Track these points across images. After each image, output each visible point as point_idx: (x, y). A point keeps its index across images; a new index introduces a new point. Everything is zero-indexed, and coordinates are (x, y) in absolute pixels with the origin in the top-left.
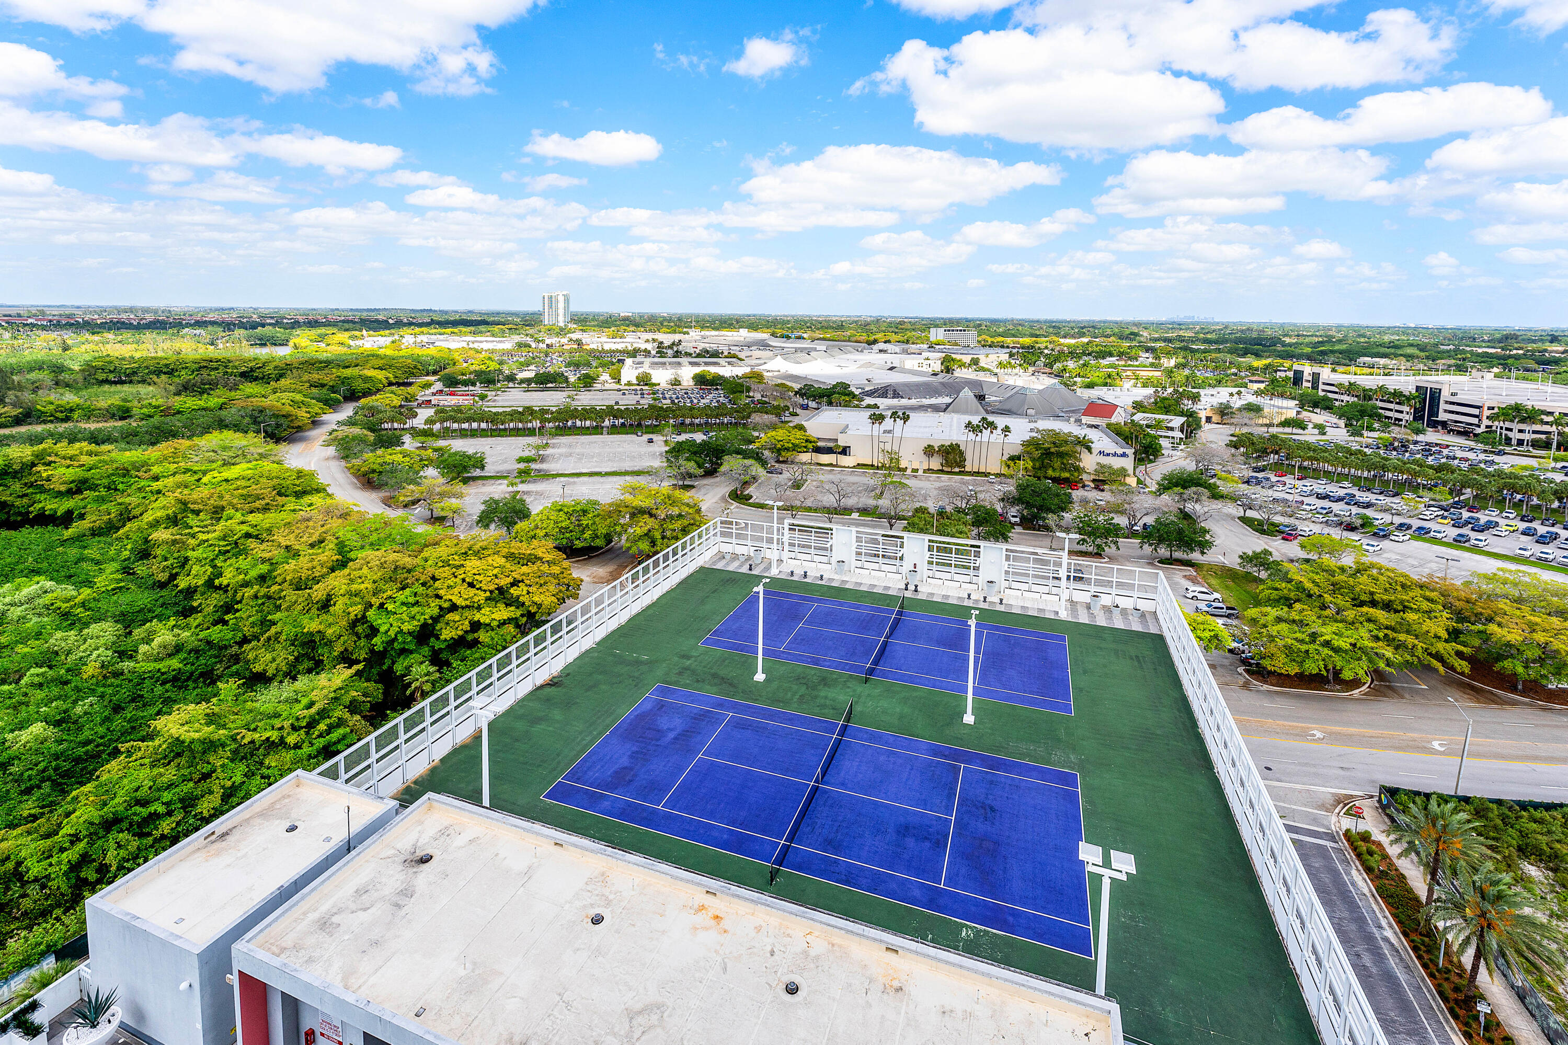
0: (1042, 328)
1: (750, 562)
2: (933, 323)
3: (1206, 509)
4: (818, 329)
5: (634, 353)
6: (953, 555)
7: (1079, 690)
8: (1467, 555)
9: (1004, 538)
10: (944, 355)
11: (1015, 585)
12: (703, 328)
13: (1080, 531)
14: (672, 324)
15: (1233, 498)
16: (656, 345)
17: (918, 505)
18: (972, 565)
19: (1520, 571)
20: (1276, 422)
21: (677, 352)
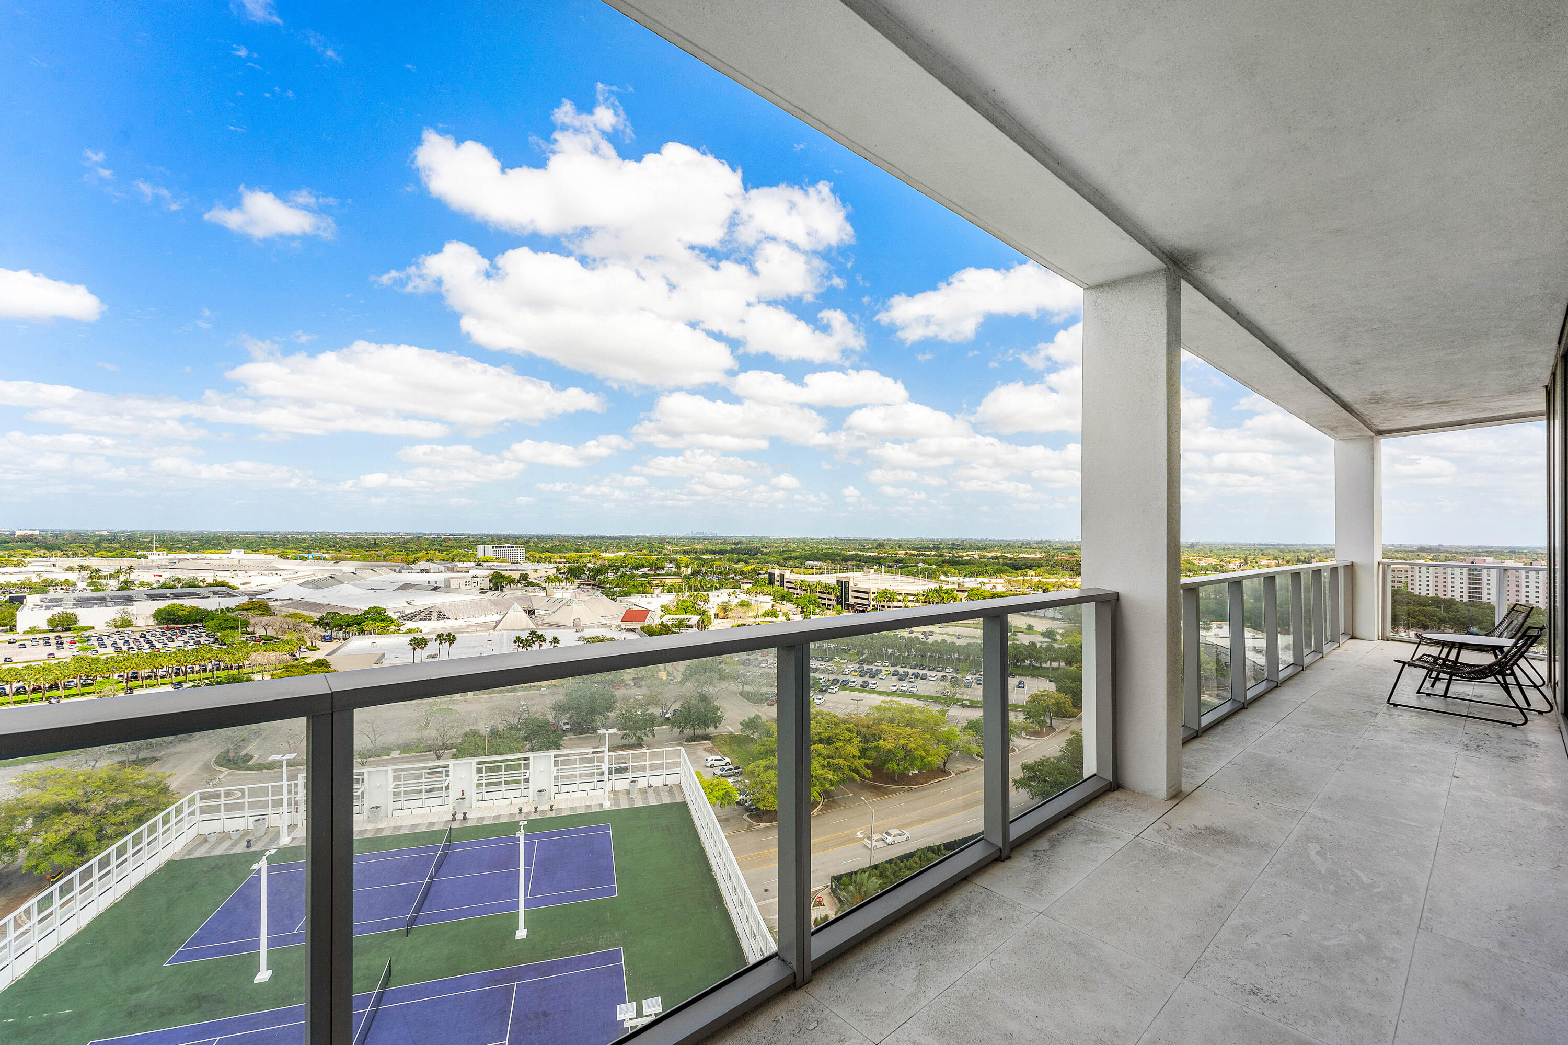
0: (585, 544)
1: (248, 838)
2: (481, 540)
3: (717, 690)
4: (344, 548)
5: (45, 586)
6: (503, 773)
7: (621, 870)
8: (868, 695)
9: (556, 747)
10: (492, 572)
11: (564, 788)
12: (171, 549)
13: (623, 727)
14: (117, 545)
15: (735, 678)
16: (86, 574)
17: (467, 729)
18: (522, 778)
19: (893, 701)
20: (760, 613)
21: (126, 582)
